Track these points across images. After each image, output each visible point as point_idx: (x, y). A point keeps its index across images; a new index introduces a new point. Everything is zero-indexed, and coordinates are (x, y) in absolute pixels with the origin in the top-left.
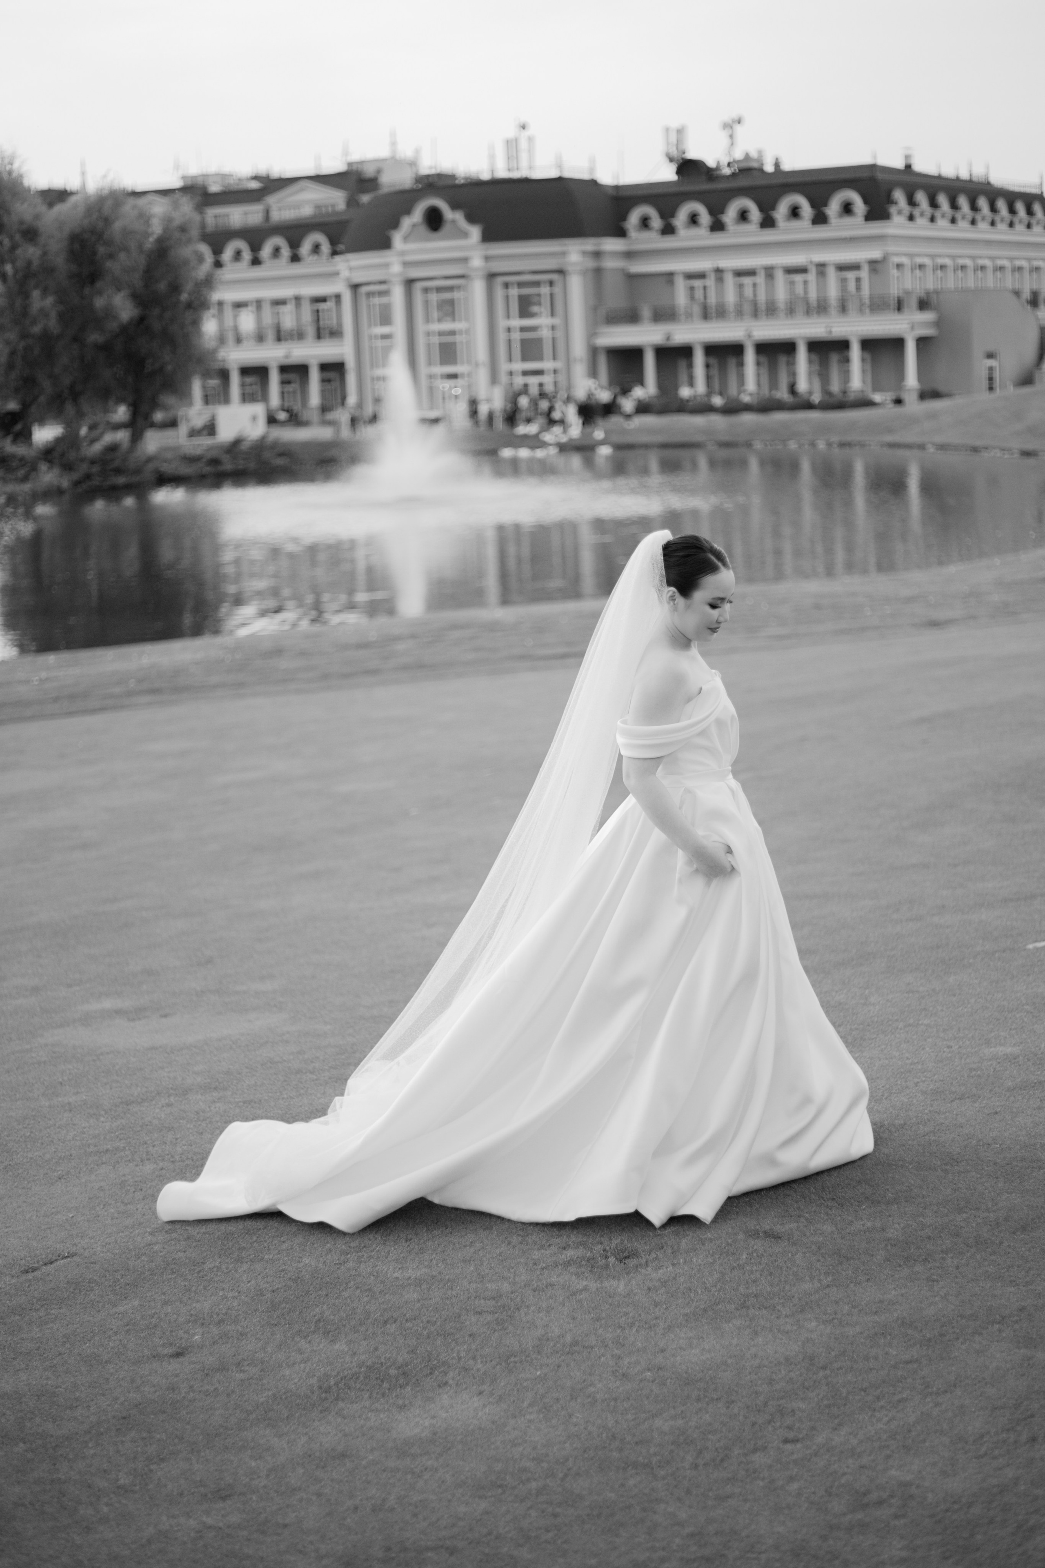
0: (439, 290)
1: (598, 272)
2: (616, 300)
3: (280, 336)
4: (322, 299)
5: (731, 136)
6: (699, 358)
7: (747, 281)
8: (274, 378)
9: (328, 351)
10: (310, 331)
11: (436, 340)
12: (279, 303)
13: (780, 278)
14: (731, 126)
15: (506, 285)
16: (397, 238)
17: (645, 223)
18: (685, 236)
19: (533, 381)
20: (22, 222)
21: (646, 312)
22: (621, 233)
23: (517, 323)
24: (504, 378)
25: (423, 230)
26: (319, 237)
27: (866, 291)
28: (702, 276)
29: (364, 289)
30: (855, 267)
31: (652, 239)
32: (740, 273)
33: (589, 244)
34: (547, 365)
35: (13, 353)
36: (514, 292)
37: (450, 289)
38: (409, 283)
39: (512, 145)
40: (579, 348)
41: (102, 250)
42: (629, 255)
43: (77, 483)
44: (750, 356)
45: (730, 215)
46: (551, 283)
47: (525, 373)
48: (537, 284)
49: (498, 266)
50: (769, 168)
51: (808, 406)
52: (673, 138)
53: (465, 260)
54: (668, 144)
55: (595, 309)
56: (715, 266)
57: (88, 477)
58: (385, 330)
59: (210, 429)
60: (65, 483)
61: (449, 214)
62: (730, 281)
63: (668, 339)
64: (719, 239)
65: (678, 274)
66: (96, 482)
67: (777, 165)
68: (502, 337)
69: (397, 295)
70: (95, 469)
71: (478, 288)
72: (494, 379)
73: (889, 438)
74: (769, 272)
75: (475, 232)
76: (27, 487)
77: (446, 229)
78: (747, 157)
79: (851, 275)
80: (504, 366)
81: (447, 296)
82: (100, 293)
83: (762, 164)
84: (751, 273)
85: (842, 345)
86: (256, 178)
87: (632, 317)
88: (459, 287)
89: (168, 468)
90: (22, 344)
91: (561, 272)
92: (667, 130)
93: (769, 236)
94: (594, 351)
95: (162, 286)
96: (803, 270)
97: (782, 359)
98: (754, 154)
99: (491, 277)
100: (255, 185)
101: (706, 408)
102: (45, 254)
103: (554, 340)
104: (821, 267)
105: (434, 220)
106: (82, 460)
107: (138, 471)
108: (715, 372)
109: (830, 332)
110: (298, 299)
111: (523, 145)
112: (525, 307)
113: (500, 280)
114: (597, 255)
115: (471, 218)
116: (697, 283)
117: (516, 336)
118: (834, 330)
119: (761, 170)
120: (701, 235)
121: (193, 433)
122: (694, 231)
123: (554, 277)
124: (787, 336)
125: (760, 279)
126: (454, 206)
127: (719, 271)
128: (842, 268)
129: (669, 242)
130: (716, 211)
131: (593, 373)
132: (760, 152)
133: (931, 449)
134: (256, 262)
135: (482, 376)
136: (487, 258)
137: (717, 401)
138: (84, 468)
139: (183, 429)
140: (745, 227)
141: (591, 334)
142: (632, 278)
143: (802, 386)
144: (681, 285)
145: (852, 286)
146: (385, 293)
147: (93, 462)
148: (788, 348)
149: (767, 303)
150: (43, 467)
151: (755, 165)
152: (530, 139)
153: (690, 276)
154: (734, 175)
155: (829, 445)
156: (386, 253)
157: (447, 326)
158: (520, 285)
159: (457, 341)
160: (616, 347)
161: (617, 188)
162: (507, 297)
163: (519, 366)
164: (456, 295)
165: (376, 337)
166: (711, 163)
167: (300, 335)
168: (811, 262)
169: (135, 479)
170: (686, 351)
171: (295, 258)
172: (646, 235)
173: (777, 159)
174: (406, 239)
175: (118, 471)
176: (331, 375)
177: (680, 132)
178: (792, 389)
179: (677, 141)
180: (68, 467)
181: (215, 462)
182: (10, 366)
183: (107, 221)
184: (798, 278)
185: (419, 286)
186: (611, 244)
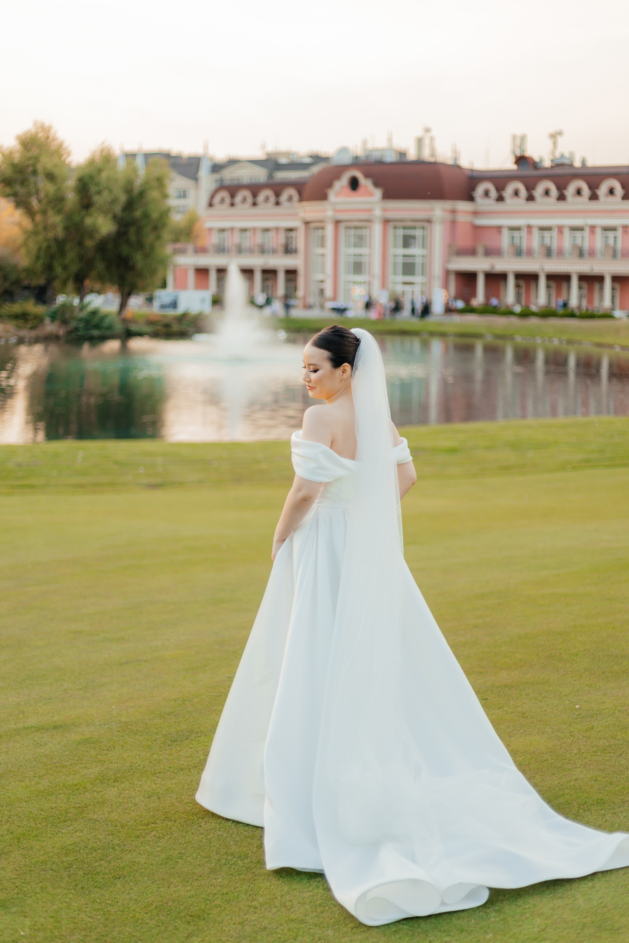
0: (356, 228)
1: (453, 223)
2: (464, 241)
3: (263, 250)
4: (290, 230)
5: (555, 144)
6: (511, 281)
7: (547, 234)
8: (258, 277)
9: (289, 262)
10: (281, 249)
11: (352, 260)
12: (266, 230)
13: (567, 232)
14: (554, 136)
15: (395, 228)
16: (332, 195)
17: (487, 194)
18: (510, 202)
19: (408, 288)
20: (45, 168)
21: (480, 250)
22: (471, 198)
23: (401, 251)
24: (390, 286)
25: (348, 190)
26: (292, 192)
27: (619, 245)
28: (518, 229)
29: (313, 225)
30: (613, 229)
31: (490, 204)
32: (543, 229)
33: (448, 205)
34: (418, 279)
35: (40, 249)
36: (401, 232)
37: (361, 228)
38: (337, 223)
39: (420, 141)
40: (437, 270)
41: (93, 189)
42: (476, 213)
43: (69, 333)
44: (542, 282)
45: (538, 192)
46: (423, 228)
47: (405, 283)
48: (414, 228)
49: (390, 215)
50: (577, 164)
51: (572, 315)
52: (518, 142)
53: (370, 210)
54: (514, 144)
55: (450, 246)
56: (528, 224)
57: (77, 329)
58: (320, 251)
59: (174, 305)
60: (61, 332)
61: (364, 182)
62: (536, 233)
63: (493, 268)
64: (531, 206)
65: (504, 227)
66: (81, 333)
67: (583, 162)
68: (390, 260)
69: (330, 229)
70: (81, 325)
71: (377, 229)
72: (384, 285)
73: (598, 340)
74: (560, 229)
75: (378, 193)
76: (33, 334)
77: (361, 190)
78: (562, 156)
79: (611, 234)
80: (391, 277)
81: (359, 232)
82: (90, 215)
83: (572, 161)
84: (548, 229)
85: (600, 279)
86: (311, 157)
87: (472, 252)
88: (366, 228)
89: (134, 328)
90: (45, 245)
91: (429, 221)
92: (514, 137)
93: (562, 206)
94: (447, 273)
95: (138, 214)
96: (580, 229)
97: (565, 285)
98: (567, 155)
99: (386, 221)
100: (308, 160)
101: (509, 313)
102: (59, 189)
103: (423, 264)
104: (593, 228)
105: (354, 184)
106: (74, 318)
107: (110, 327)
108: (523, 291)
109: (593, 269)
110: (277, 229)
111: (427, 141)
112: (407, 241)
113: (391, 225)
114: (454, 212)
115: (376, 184)
116: (516, 234)
117: (400, 260)
118: (594, 268)
119: (571, 166)
120: (520, 203)
121: (163, 307)
122: (516, 200)
123: (426, 224)
124: (566, 271)
125: (555, 233)
126: (367, 176)
127: (529, 227)
128: (606, 229)
129: (500, 206)
130: (530, 188)
131: (446, 286)
132: (572, 154)
133: (618, 350)
134: (255, 204)
135: (376, 284)
136: (384, 210)
137: (518, 309)
138: (73, 324)
139: (156, 304)
140: (547, 200)
141: (447, 261)
142: (477, 229)
143: (574, 302)
144: (506, 233)
145: (611, 242)
146: (323, 228)
147: (80, 320)
148: (566, 278)
149: (558, 250)
150: (47, 321)
151: (566, 161)
152: (432, 139)
153: (512, 229)
154: (552, 167)
155: (561, 342)
156: (324, 202)
157: (358, 251)
158: (404, 228)
159: (363, 261)
160: (461, 271)
161: (472, 170)
162: (395, 236)
163: (401, 278)
164: (365, 232)
165: (318, 255)
166: (536, 159)
167: (274, 251)
168: (587, 224)
169: (108, 333)
170: (502, 277)
171: (277, 203)
172: (487, 201)
173: (584, 159)
174: (337, 195)
175: (97, 327)
176: (291, 276)
177: (523, 138)
178: (565, 305)
179: (521, 143)
180: (64, 322)
181: (167, 326)
182: (38, 258)
183: (100, 171)
184: (578, 234)
185: (342, 226)
186: (463, 206)
